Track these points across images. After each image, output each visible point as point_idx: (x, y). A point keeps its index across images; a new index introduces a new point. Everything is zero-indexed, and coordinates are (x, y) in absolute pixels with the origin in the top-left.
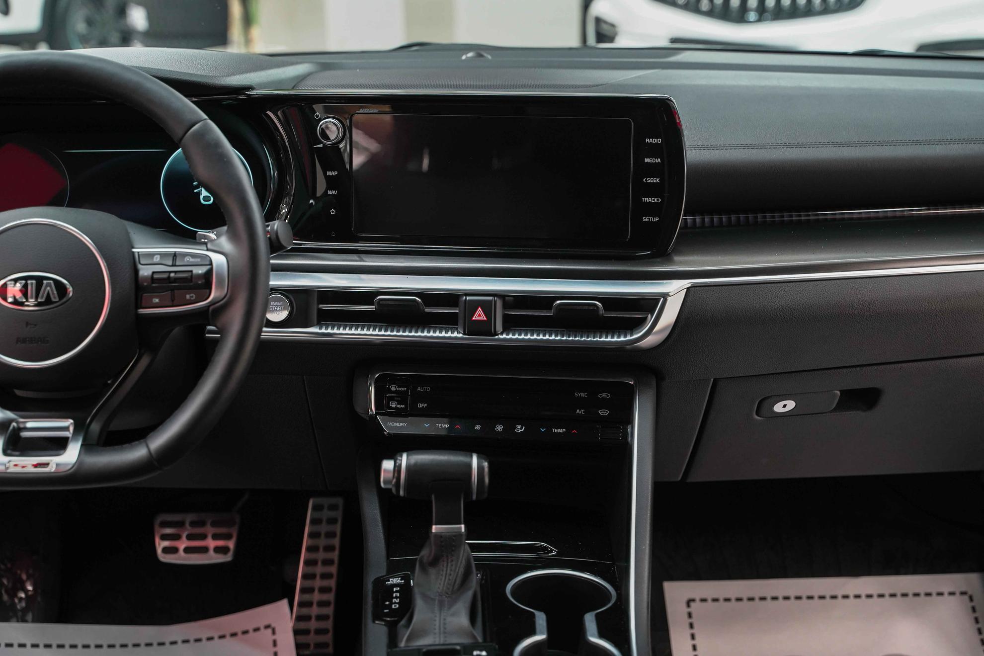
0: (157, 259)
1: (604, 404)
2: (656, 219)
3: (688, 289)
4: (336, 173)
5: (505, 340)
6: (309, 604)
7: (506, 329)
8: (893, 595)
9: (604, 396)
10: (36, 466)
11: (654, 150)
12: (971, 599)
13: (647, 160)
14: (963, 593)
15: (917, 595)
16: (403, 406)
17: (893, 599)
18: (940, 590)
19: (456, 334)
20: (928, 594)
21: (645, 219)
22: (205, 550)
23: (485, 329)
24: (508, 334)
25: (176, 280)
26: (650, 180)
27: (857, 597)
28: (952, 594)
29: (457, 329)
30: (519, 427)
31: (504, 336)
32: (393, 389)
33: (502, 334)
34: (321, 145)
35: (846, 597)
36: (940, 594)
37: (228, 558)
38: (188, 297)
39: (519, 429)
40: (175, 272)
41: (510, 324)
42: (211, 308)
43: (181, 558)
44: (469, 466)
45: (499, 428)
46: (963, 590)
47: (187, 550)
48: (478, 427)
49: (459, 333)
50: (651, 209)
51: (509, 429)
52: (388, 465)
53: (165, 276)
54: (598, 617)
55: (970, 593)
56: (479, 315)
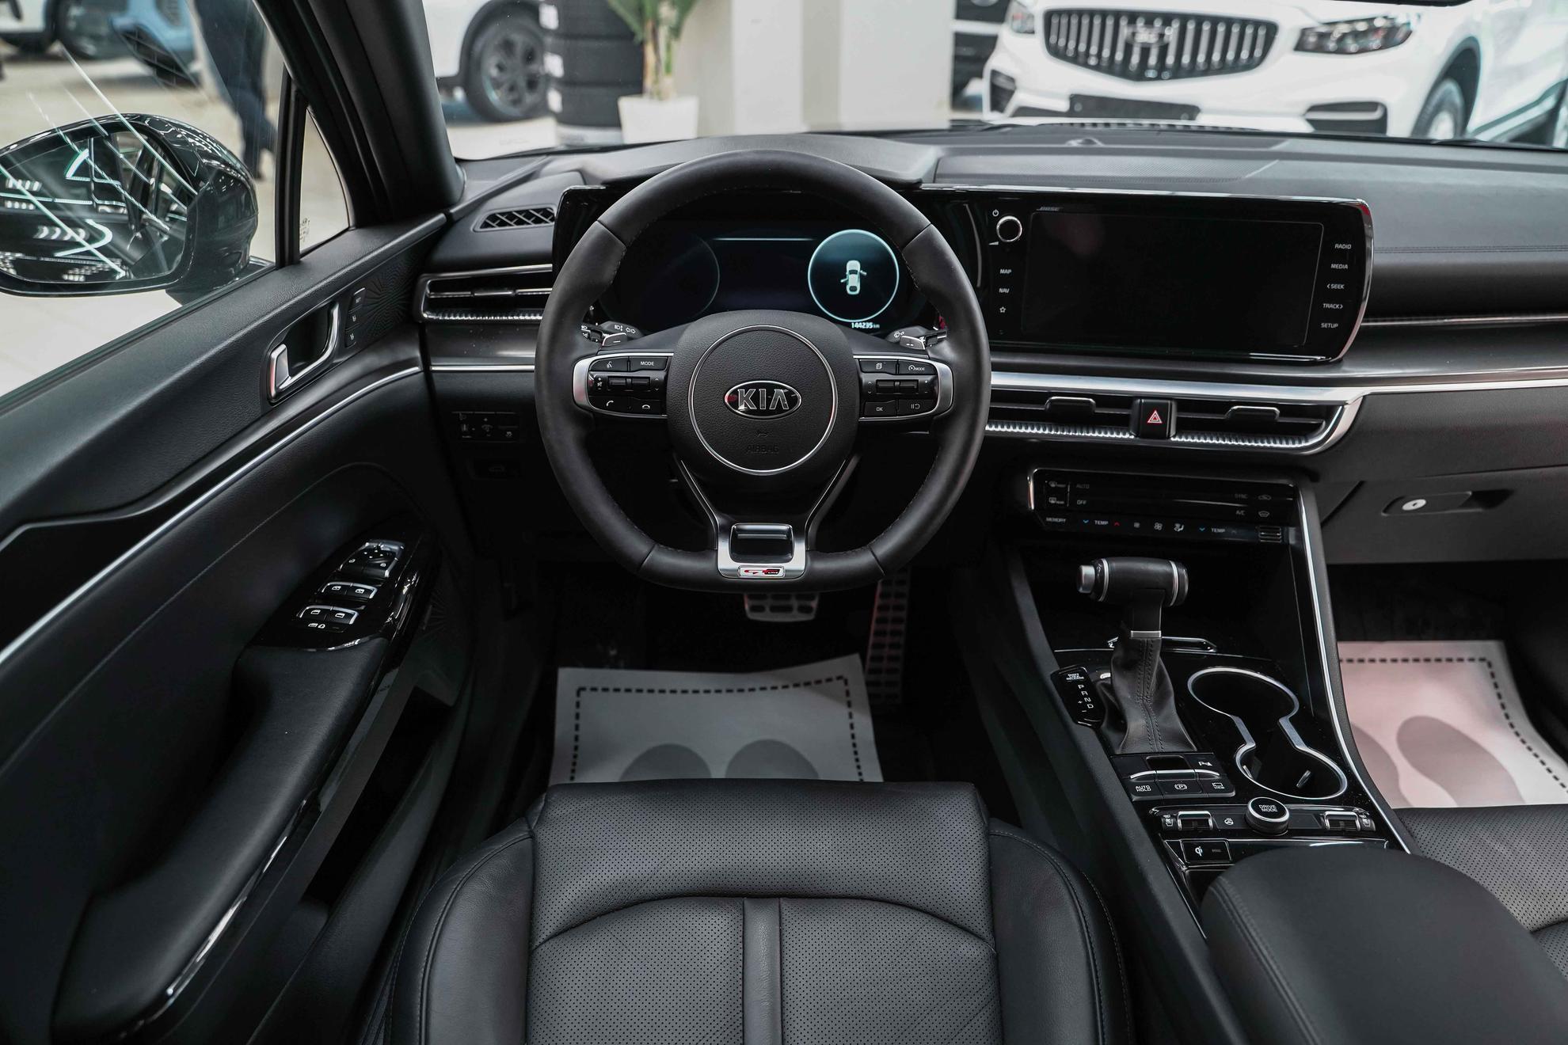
0: (879, 366)
1: (1264, 506)
2: (1336, 325)
3: (1364, 397)
4: (1010, 271)
5: (1177, 443)
6: (880, 659)
7: (1179, 433)
8: (1416, 660)
9: (1264, 497)
10: (766, 572)
11: (1341, 256)
12: (1490, 665)
13: (1333, 266)
14: (1482, 660)
15: (1438, 660)
16: (1062, 503)
17: (1416, 664)
18: (1460, 656)
19: (1127, 436)
20: (1450, 660)
21: (1324, 325)
22: (788, 609)
23: (1160, 432)
24: (1180, 438)
25: (900, 389)
26: (1334, 286)
27: (1383, 661)
28: (1472, 660)
29: (1128, 431)
30: (1178, 525)
31: (1177, 439)
32: (1053, 485)
33: (1174, 437)
34: (997, 243)
35: (1372, 661)
36: (1461, 660)
37: (810, 617)
38: (913, 406)
39: (1179, 528)
40: (900, 381)
41: (1183, 427)
42: (935, 418)
43: (766, 617)
44: (1171, 575)
45: (1158, 527)
46: (1483, 656)
47: (774, 609)
48: (1137, 525)
49: (1131, 435)
50: (1331, 316)
51: (1168, 527)
52: (1088, 571)
53: (891, 385)
54: (1292, 720)
55: (1489, 659)
56: (1155, 418)
